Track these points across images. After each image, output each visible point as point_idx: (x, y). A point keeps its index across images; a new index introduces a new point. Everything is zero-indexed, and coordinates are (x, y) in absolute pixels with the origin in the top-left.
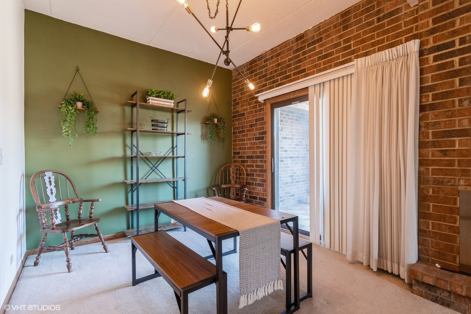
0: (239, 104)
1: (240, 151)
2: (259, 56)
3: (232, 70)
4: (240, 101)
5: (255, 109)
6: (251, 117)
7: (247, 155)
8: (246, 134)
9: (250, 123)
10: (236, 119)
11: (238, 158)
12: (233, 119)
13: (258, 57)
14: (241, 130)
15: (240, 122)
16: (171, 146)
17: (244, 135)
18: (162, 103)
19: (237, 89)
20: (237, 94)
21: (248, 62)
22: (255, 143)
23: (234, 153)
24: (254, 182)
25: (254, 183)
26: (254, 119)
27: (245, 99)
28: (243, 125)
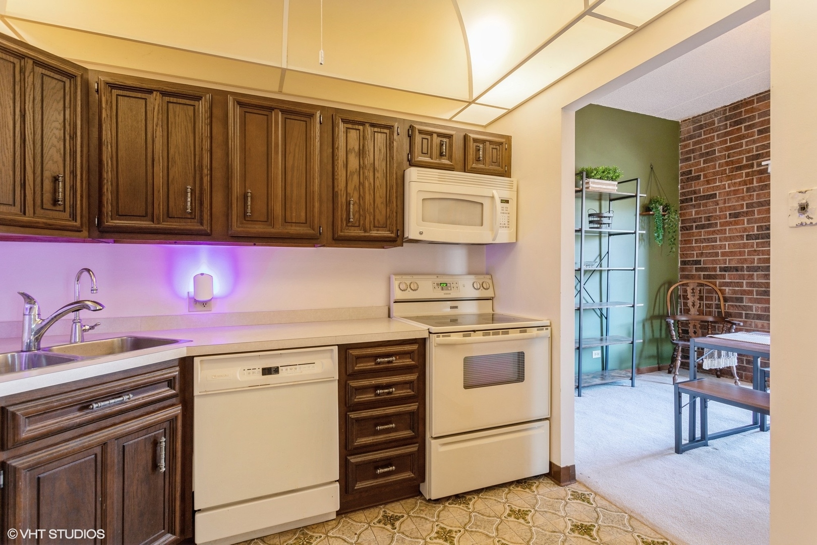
0: (700, 179)
1: (702, 259)
2: (761, 94)
3: (680, 121)
4: (702, 174)
5: (748, 186)
6: (733, 200)
7: (723, 266)
8: (718, 230)
9: (730, 210)
10: (691, 205)
11: (696, 272)
12: (680, 205)
13: (757, 95)
14: (703, 223)
15: (702, 209)
16: (598, 253)
17: (714, 231)
18: (604, 187)
19: (693, 153)
20: (692, 161)
21: (728, 106)
22: (745, 246)
23: (683, 263)
24: (744, 312)
25: (742, 313)
26: (745, 203)
27: (717, 169)
28: (711, 215)
